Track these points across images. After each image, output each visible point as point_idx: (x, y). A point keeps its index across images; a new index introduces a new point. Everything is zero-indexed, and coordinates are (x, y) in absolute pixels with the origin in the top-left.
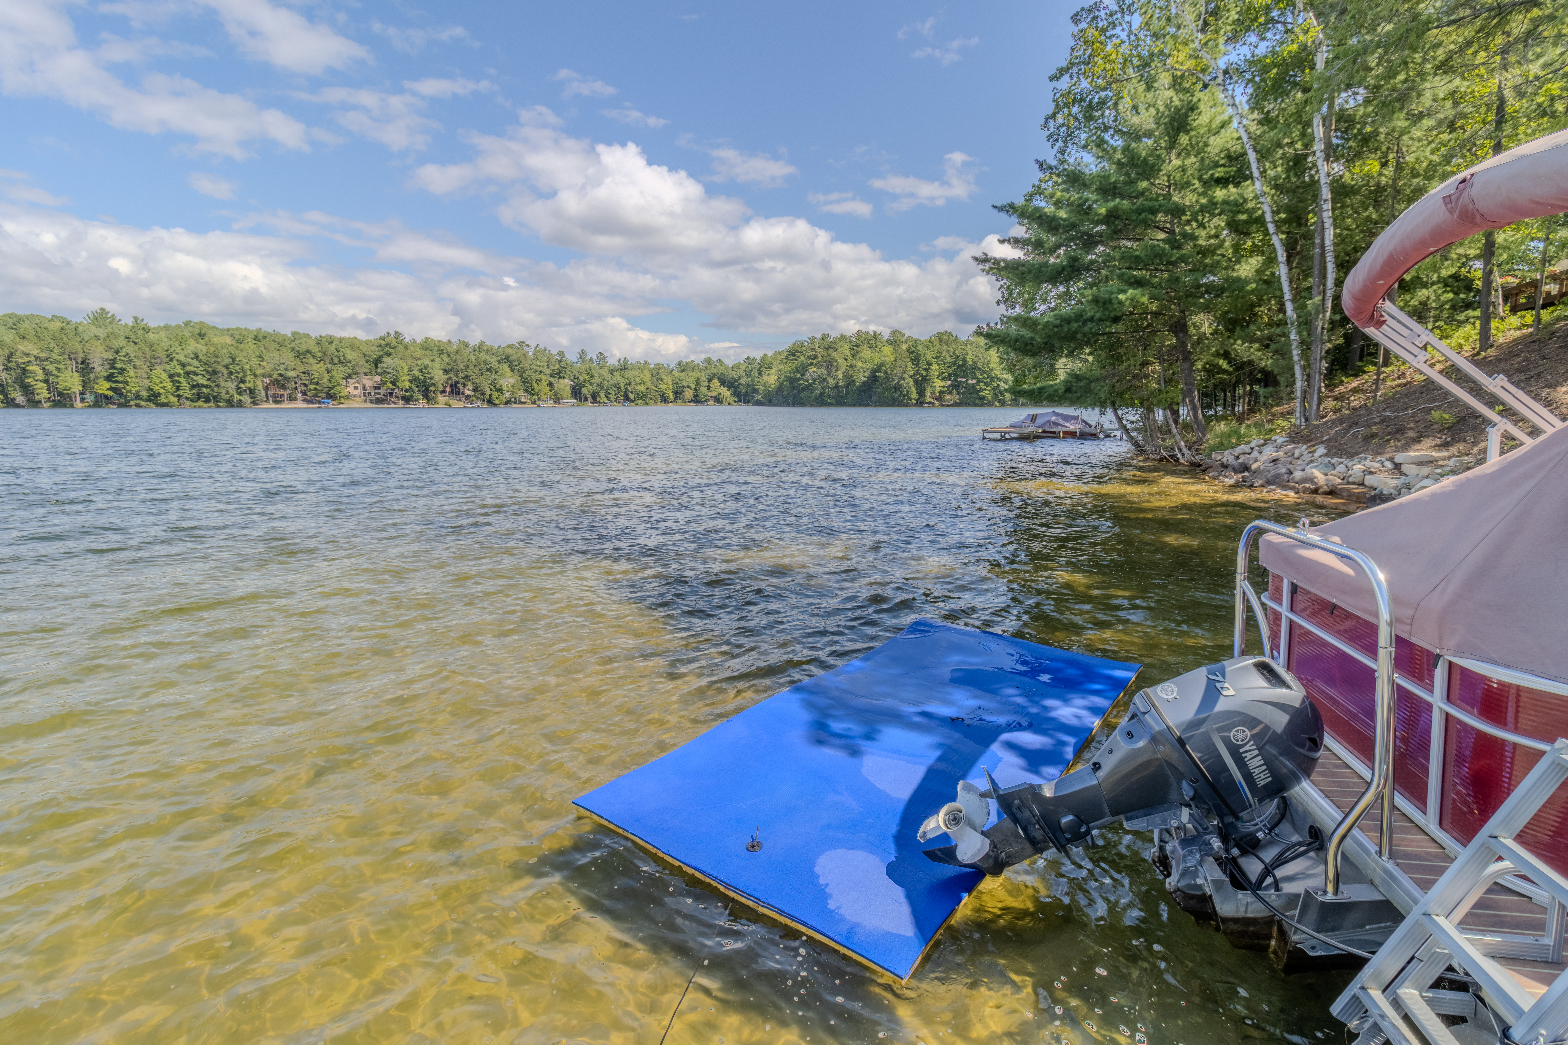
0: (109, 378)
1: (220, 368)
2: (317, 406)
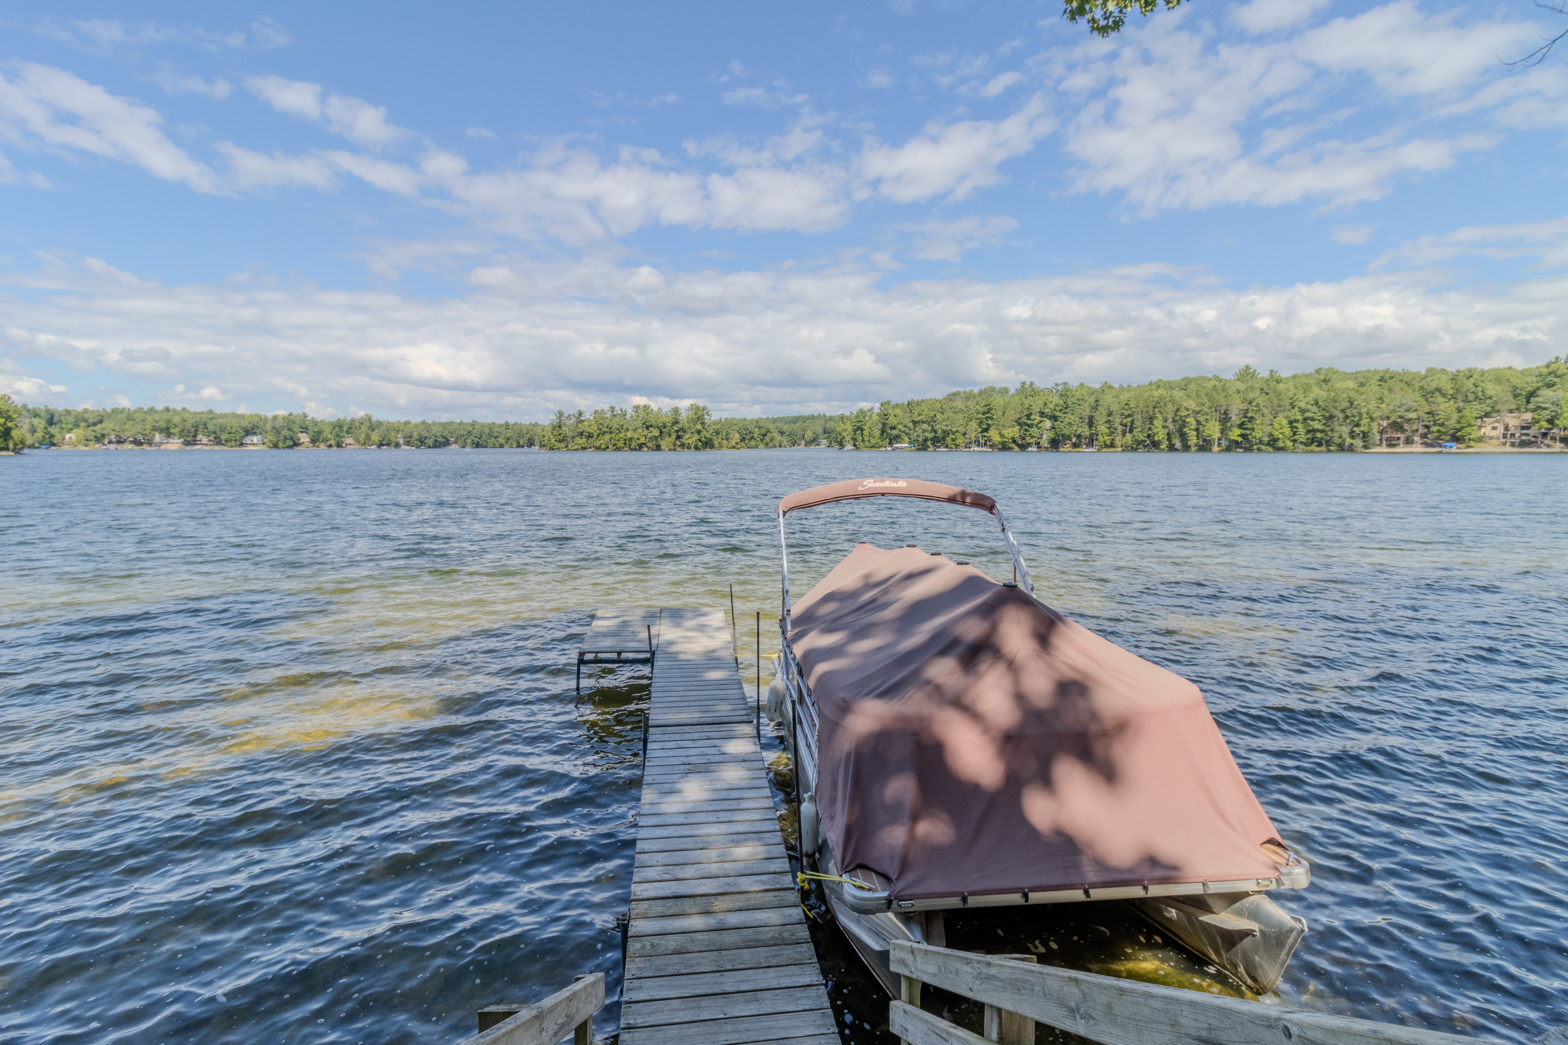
0: (1241, 426)
1: (1337, 413)
2: (1437, 449)
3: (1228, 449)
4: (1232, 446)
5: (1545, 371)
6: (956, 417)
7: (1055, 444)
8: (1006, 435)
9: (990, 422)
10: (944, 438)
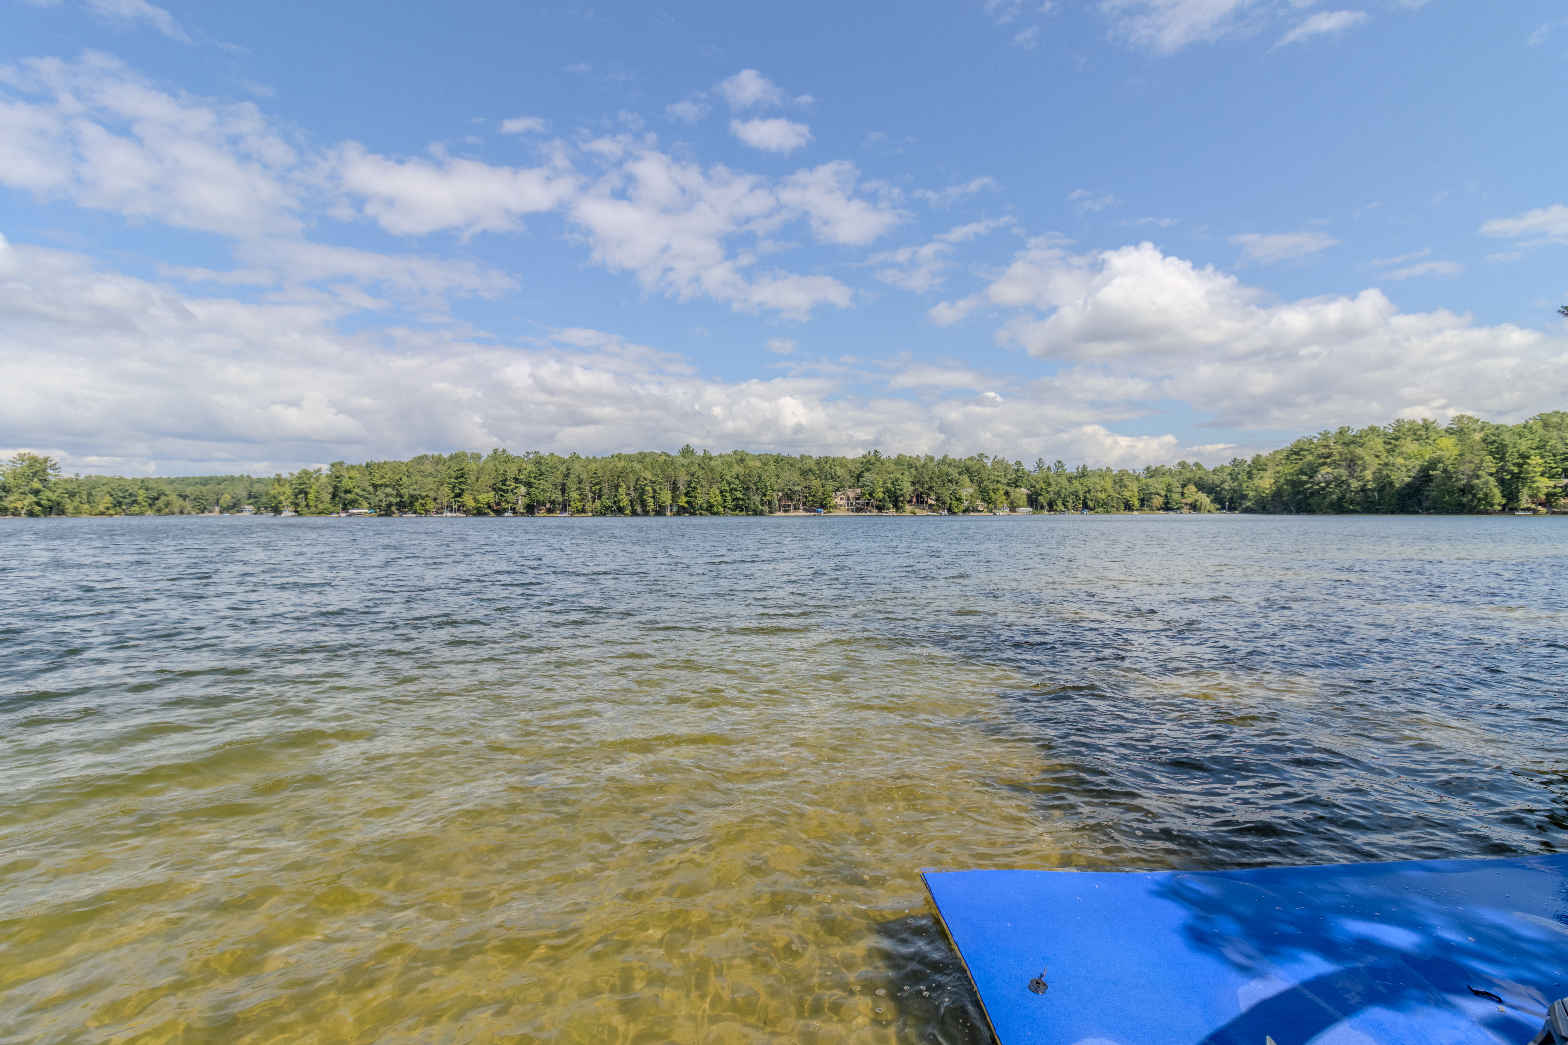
0: (686, 494)
1: (751, 485)
2: (813, 514)
3: (678, 514)
4: (681, 511)
5: (865, 460)
6: (426, 480)
7: (530, 509)
8: (481, 501)
9: (463, 487)
10: (411, 504)
